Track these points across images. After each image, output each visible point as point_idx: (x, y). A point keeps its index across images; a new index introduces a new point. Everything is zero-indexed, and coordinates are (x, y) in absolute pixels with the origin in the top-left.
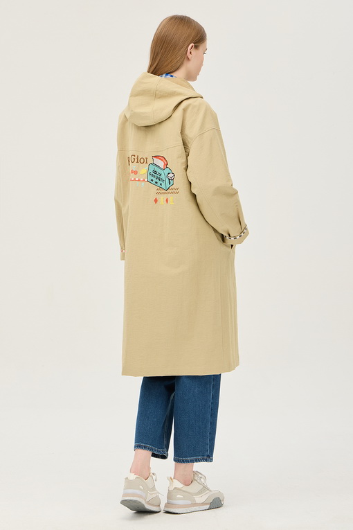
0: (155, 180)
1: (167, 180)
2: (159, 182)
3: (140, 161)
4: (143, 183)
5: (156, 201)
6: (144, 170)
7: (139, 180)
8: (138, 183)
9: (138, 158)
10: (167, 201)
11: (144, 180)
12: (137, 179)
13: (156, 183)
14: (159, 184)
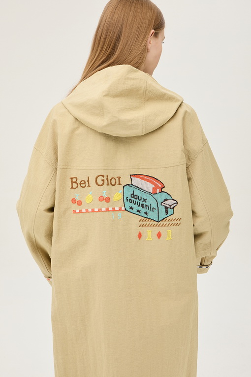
0: (136, 207)
1: (162, 209)
2: (143, 210)
3: (111, 182)
4: (120, 213)
5: (140, 236)
6: (117, 195)
7: (114, 210)
8: (112, 213)
9: (107, 179)
10: (159, 235)
11: (120, 209)
12: (111, 209)
13: (139, 211)
14: (142, 213)
